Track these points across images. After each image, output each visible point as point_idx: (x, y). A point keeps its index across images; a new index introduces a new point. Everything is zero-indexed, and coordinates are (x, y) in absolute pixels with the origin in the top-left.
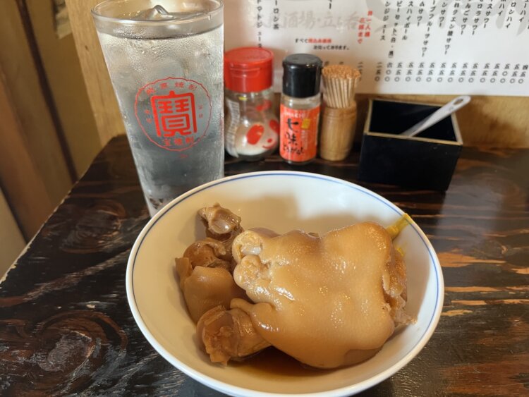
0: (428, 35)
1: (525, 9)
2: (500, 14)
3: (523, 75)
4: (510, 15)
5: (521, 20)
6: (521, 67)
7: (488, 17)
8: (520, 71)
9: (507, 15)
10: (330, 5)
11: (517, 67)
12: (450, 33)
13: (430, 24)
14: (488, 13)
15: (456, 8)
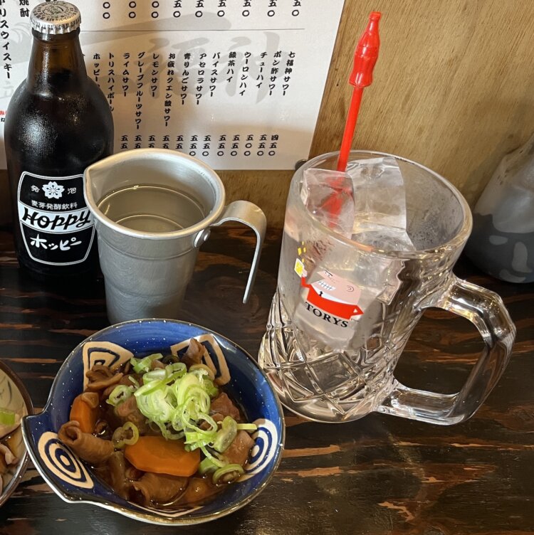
0: (140, 106)
1: (262, 74)
2: (229, 80)
3: (273, 146)
4: (243, 81)
5: (259, 86)
6: (269, 138)
7: (214, 84)
8: (268, 142)
9: (240, 81)
10: (8, 74)
11: (263, 138)
12: (168, 103)
13: (139, 94)
14: (213, 80)
15: (171, 76)
